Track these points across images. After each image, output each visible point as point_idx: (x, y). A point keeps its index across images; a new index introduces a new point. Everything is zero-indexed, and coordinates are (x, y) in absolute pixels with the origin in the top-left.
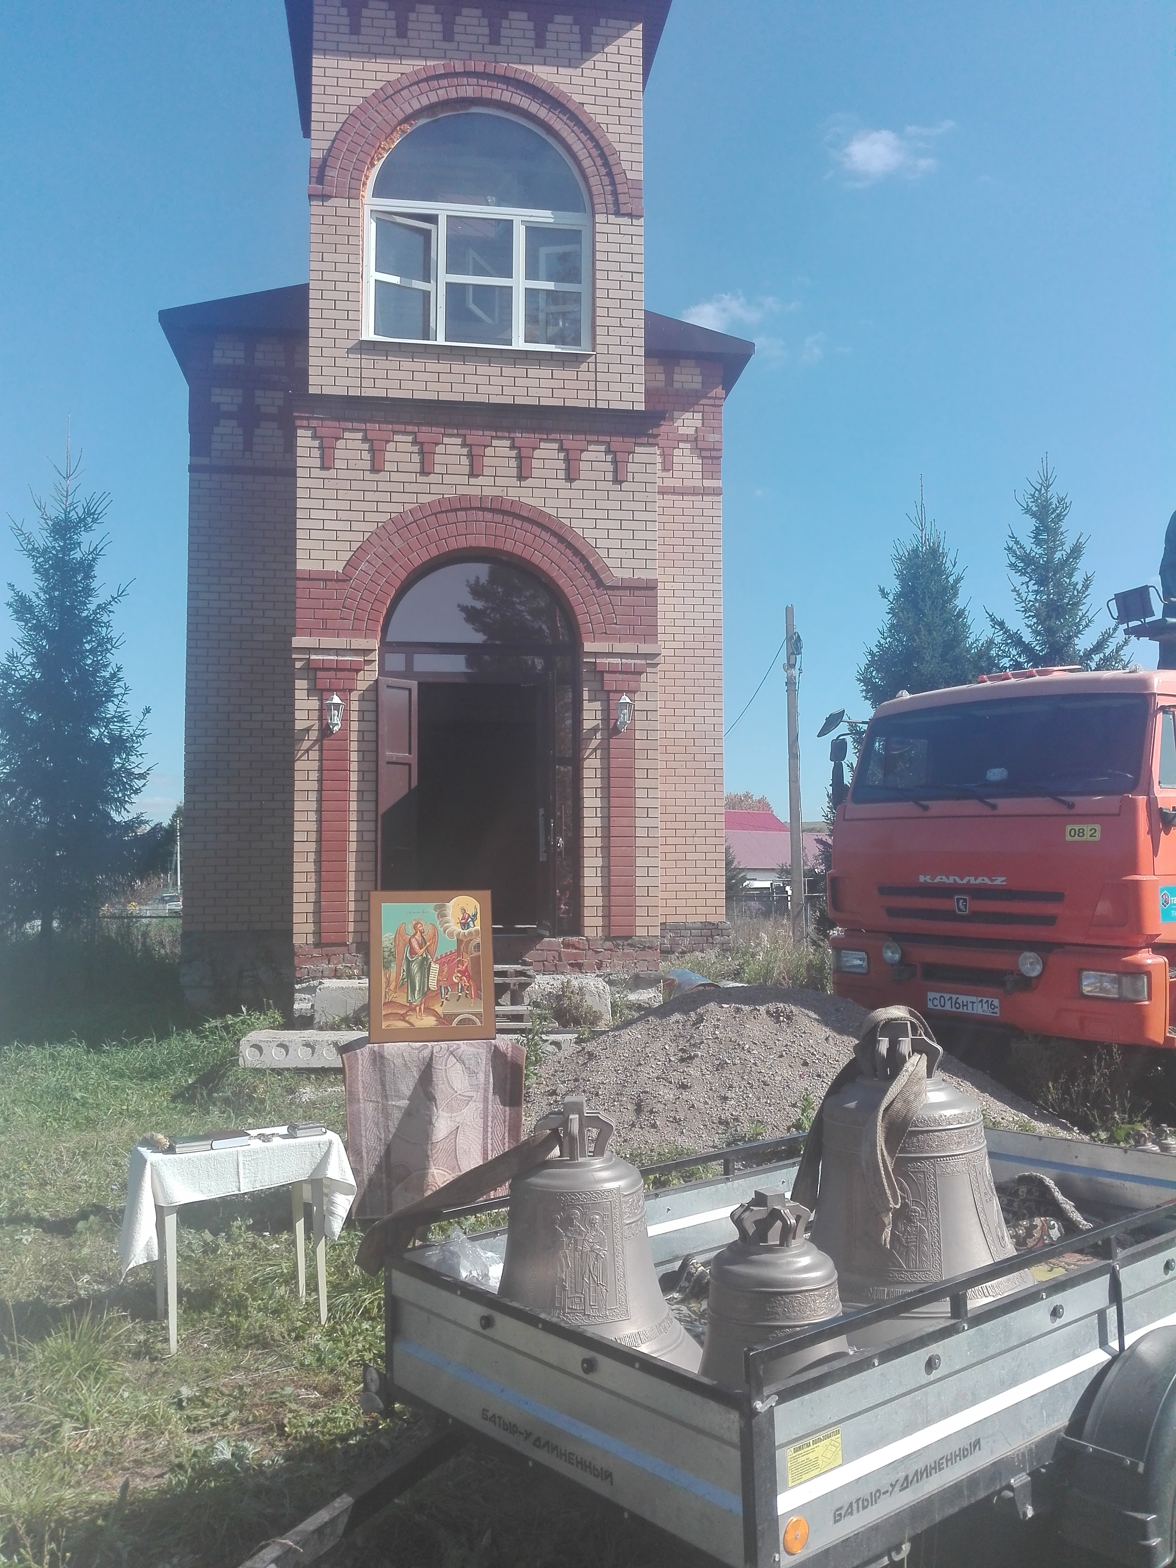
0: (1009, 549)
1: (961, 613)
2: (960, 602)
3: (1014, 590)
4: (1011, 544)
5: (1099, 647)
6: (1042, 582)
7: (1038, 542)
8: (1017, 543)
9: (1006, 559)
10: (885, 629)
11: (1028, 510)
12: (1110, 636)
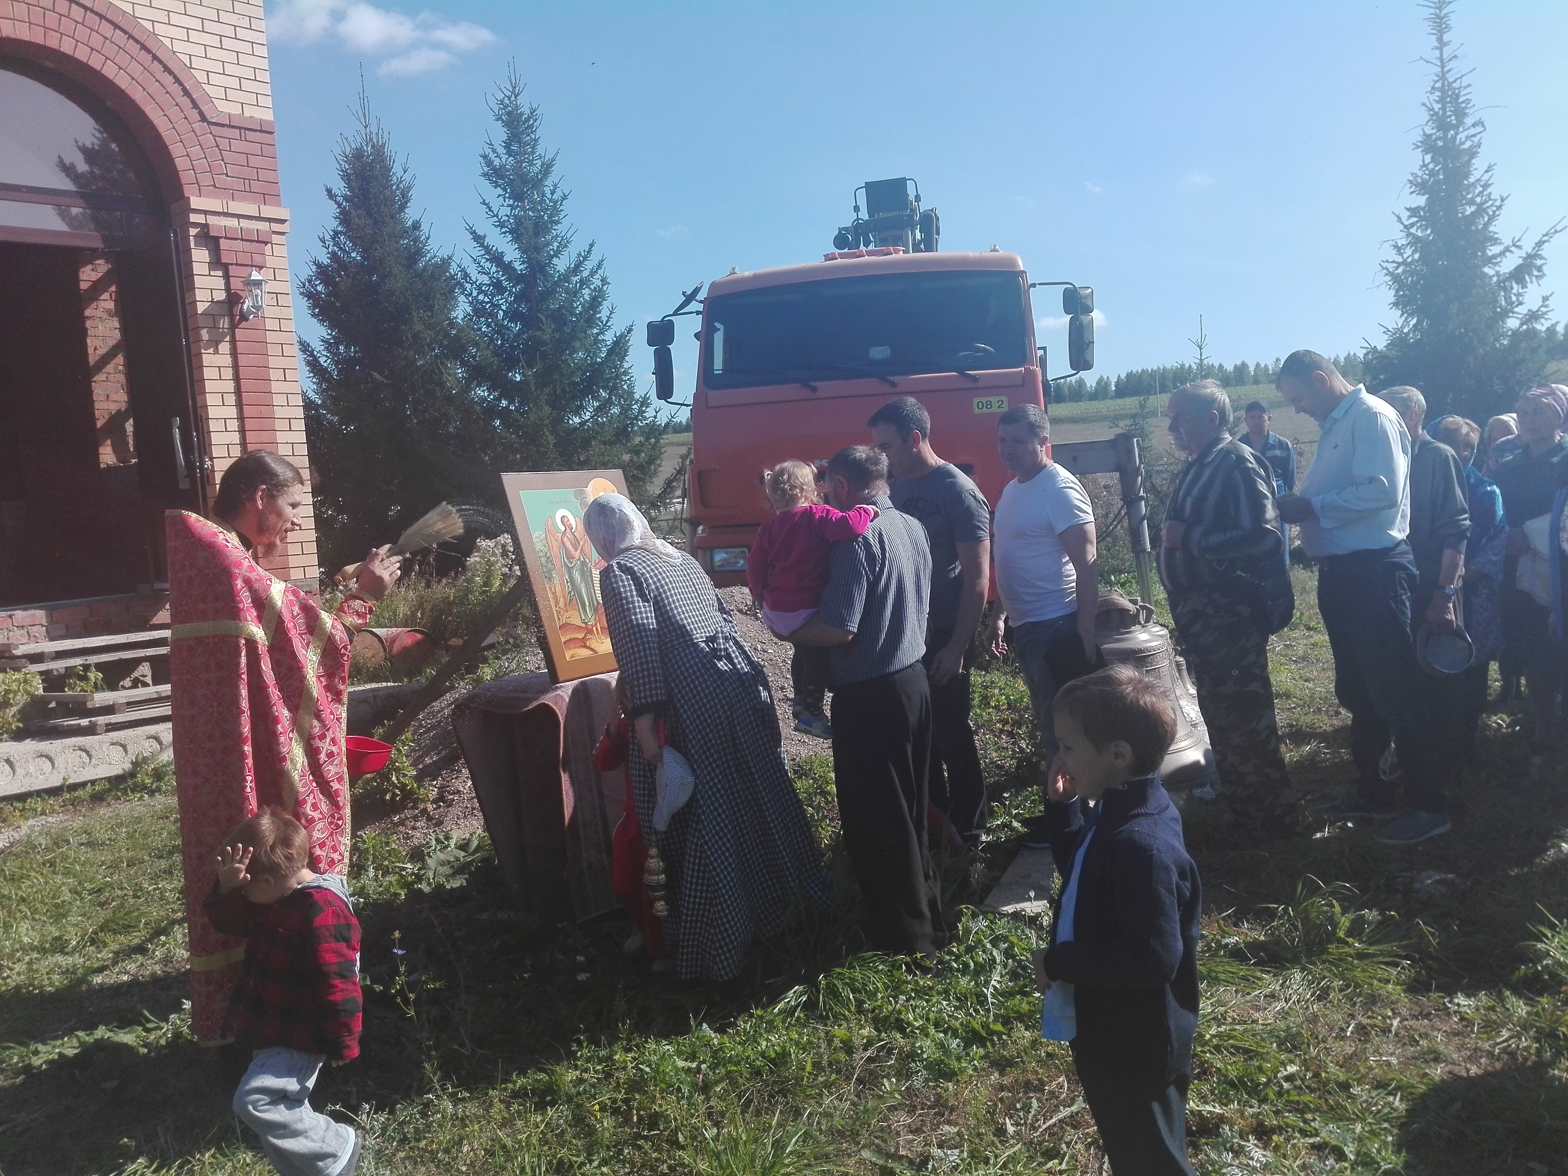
0: (485, 157)
1: (416, 226)
2: (411, 214)
3: (484, 203)
4: (488, 151)
5: (576, 269)
6: (518, 196)
7: (510, 153)
8: (494, 151)
9: (479, 167)
10: (327, 237)
11: (499, 119)
12: (585, 258)
